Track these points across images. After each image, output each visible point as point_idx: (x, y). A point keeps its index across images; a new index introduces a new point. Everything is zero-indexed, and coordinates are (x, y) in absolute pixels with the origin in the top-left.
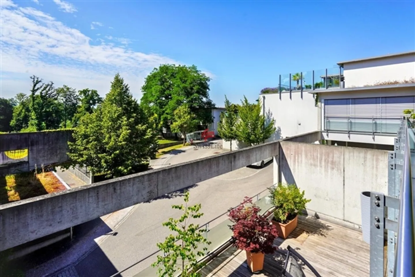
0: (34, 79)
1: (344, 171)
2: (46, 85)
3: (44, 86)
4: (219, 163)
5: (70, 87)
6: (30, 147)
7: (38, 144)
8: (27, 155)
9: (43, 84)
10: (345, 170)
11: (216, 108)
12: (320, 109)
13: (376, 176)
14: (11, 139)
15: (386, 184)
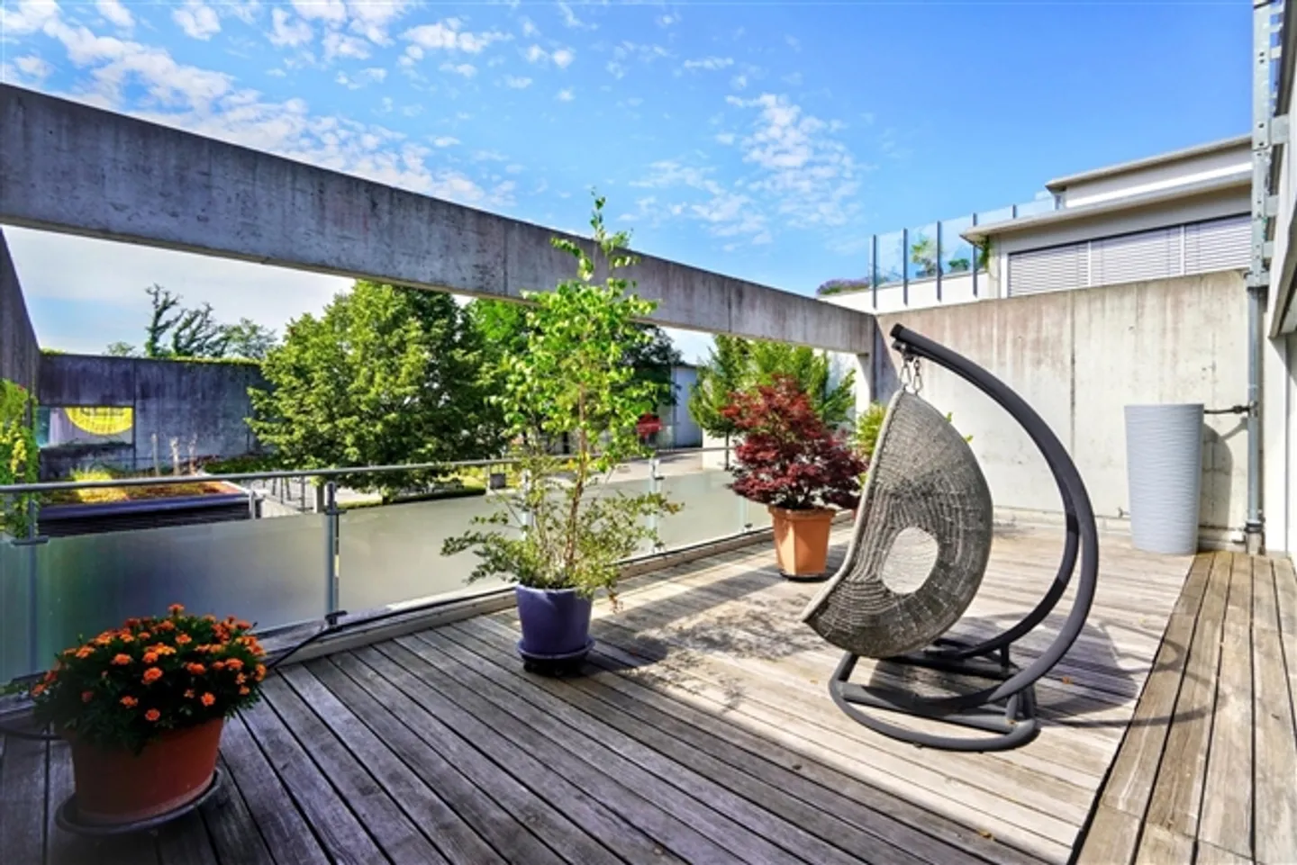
0: (156, 294)
1: (1073, 362)
2: (190, 313)
3: (186, 316)
4: (692, 289)
5: (259, 325)
6: (138, 402)
7: (164, 395)
8: (130, 425)
9: (183, 312)
10: (1076, 358)
11: (682, 365)
12: (996, 283)
13: (1175, 354)
14: (84, 370)
15: (1204, 374)
